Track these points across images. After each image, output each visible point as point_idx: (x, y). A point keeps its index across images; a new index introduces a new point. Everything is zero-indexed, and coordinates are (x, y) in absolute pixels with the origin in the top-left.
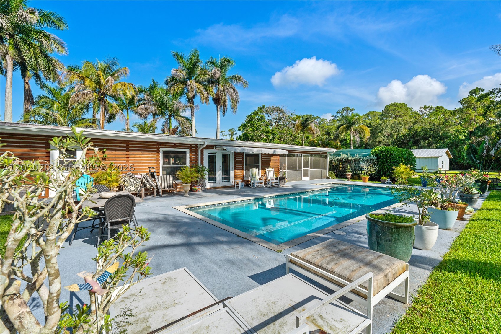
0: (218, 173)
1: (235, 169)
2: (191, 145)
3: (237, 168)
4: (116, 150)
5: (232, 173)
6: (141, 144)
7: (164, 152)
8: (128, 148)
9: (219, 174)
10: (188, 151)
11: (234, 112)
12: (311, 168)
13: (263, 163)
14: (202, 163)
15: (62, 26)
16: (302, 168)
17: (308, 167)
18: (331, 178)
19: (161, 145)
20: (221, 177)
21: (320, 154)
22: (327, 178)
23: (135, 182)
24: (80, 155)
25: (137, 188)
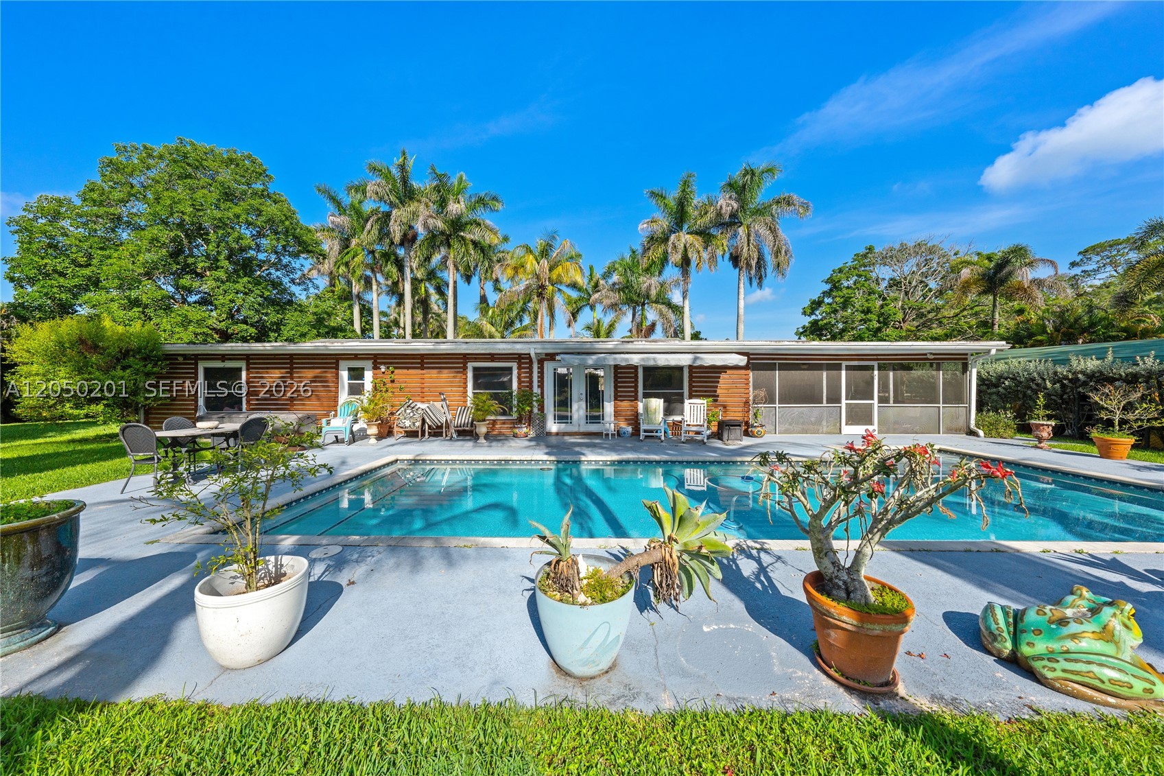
0: (575, 406)
1: (616, 399)
2: (520, 355)
3: (621, 396)
4: (408, 368)
5: (609, 408)
6: (440, 359)
7: (475, 369)
8: (422, 365)
9: (579, 409)
10: (514, 365)
11: (780, 276)
12: (883, 400)
13: (694, 387)
14: (541, 386)
15: (499, 206)
16: (844, 401)
17: (873, 399)
18: (981, 433)
19: (468, 358)
20: (582, 413)
21: (928, 359)
22: (971, 433)
23: (412, 414)
24: (368, 375)
25: (414, 424)
